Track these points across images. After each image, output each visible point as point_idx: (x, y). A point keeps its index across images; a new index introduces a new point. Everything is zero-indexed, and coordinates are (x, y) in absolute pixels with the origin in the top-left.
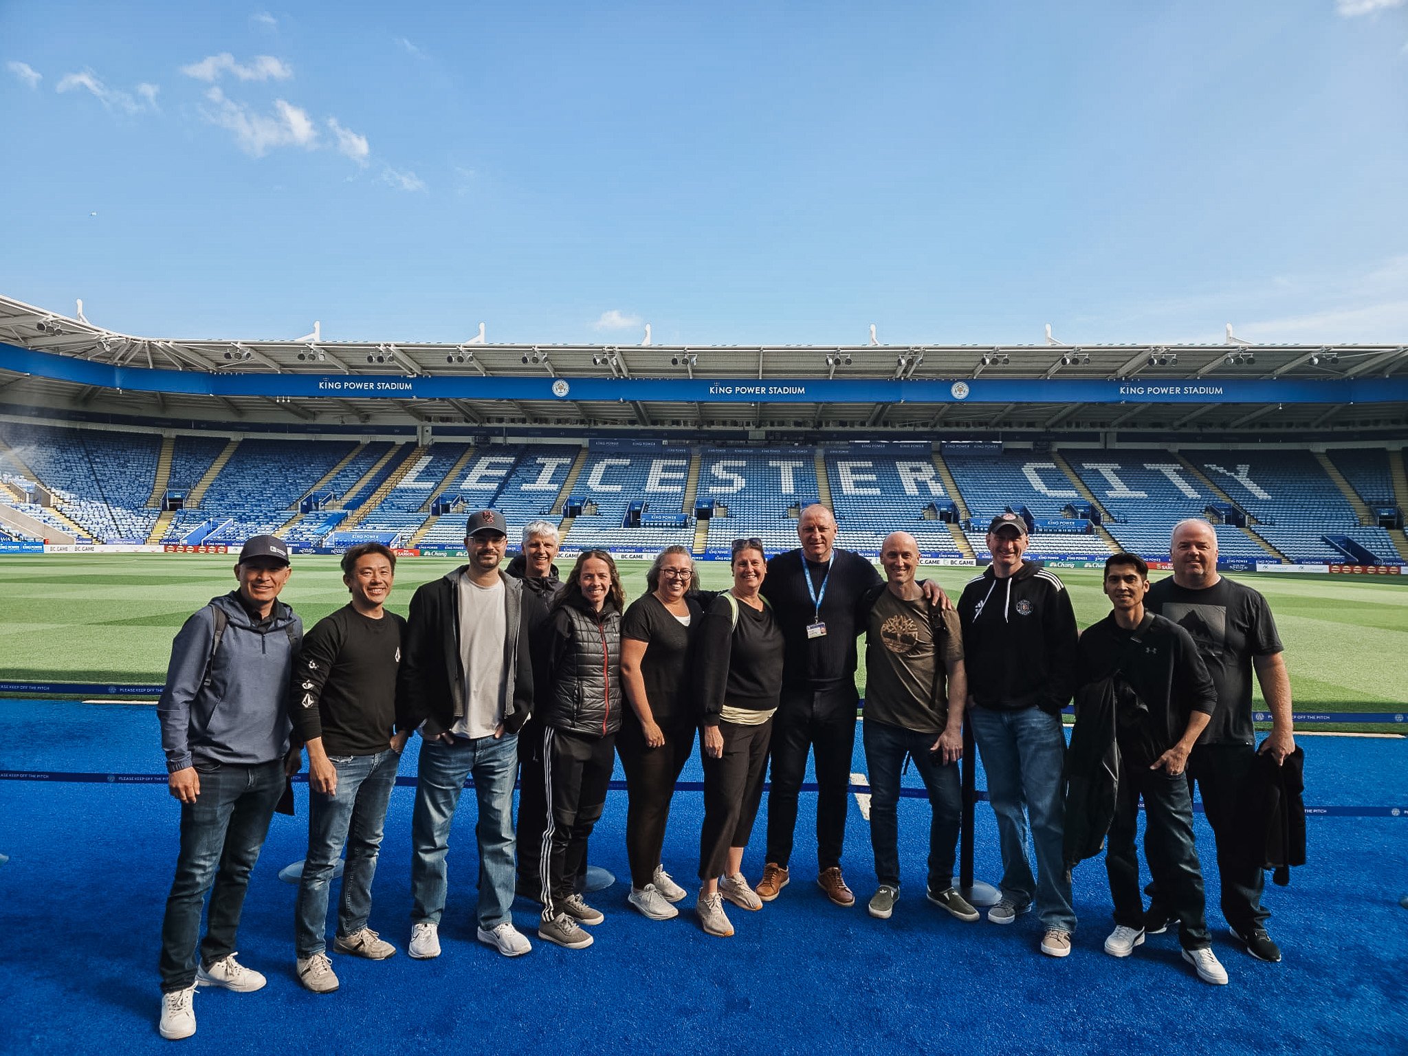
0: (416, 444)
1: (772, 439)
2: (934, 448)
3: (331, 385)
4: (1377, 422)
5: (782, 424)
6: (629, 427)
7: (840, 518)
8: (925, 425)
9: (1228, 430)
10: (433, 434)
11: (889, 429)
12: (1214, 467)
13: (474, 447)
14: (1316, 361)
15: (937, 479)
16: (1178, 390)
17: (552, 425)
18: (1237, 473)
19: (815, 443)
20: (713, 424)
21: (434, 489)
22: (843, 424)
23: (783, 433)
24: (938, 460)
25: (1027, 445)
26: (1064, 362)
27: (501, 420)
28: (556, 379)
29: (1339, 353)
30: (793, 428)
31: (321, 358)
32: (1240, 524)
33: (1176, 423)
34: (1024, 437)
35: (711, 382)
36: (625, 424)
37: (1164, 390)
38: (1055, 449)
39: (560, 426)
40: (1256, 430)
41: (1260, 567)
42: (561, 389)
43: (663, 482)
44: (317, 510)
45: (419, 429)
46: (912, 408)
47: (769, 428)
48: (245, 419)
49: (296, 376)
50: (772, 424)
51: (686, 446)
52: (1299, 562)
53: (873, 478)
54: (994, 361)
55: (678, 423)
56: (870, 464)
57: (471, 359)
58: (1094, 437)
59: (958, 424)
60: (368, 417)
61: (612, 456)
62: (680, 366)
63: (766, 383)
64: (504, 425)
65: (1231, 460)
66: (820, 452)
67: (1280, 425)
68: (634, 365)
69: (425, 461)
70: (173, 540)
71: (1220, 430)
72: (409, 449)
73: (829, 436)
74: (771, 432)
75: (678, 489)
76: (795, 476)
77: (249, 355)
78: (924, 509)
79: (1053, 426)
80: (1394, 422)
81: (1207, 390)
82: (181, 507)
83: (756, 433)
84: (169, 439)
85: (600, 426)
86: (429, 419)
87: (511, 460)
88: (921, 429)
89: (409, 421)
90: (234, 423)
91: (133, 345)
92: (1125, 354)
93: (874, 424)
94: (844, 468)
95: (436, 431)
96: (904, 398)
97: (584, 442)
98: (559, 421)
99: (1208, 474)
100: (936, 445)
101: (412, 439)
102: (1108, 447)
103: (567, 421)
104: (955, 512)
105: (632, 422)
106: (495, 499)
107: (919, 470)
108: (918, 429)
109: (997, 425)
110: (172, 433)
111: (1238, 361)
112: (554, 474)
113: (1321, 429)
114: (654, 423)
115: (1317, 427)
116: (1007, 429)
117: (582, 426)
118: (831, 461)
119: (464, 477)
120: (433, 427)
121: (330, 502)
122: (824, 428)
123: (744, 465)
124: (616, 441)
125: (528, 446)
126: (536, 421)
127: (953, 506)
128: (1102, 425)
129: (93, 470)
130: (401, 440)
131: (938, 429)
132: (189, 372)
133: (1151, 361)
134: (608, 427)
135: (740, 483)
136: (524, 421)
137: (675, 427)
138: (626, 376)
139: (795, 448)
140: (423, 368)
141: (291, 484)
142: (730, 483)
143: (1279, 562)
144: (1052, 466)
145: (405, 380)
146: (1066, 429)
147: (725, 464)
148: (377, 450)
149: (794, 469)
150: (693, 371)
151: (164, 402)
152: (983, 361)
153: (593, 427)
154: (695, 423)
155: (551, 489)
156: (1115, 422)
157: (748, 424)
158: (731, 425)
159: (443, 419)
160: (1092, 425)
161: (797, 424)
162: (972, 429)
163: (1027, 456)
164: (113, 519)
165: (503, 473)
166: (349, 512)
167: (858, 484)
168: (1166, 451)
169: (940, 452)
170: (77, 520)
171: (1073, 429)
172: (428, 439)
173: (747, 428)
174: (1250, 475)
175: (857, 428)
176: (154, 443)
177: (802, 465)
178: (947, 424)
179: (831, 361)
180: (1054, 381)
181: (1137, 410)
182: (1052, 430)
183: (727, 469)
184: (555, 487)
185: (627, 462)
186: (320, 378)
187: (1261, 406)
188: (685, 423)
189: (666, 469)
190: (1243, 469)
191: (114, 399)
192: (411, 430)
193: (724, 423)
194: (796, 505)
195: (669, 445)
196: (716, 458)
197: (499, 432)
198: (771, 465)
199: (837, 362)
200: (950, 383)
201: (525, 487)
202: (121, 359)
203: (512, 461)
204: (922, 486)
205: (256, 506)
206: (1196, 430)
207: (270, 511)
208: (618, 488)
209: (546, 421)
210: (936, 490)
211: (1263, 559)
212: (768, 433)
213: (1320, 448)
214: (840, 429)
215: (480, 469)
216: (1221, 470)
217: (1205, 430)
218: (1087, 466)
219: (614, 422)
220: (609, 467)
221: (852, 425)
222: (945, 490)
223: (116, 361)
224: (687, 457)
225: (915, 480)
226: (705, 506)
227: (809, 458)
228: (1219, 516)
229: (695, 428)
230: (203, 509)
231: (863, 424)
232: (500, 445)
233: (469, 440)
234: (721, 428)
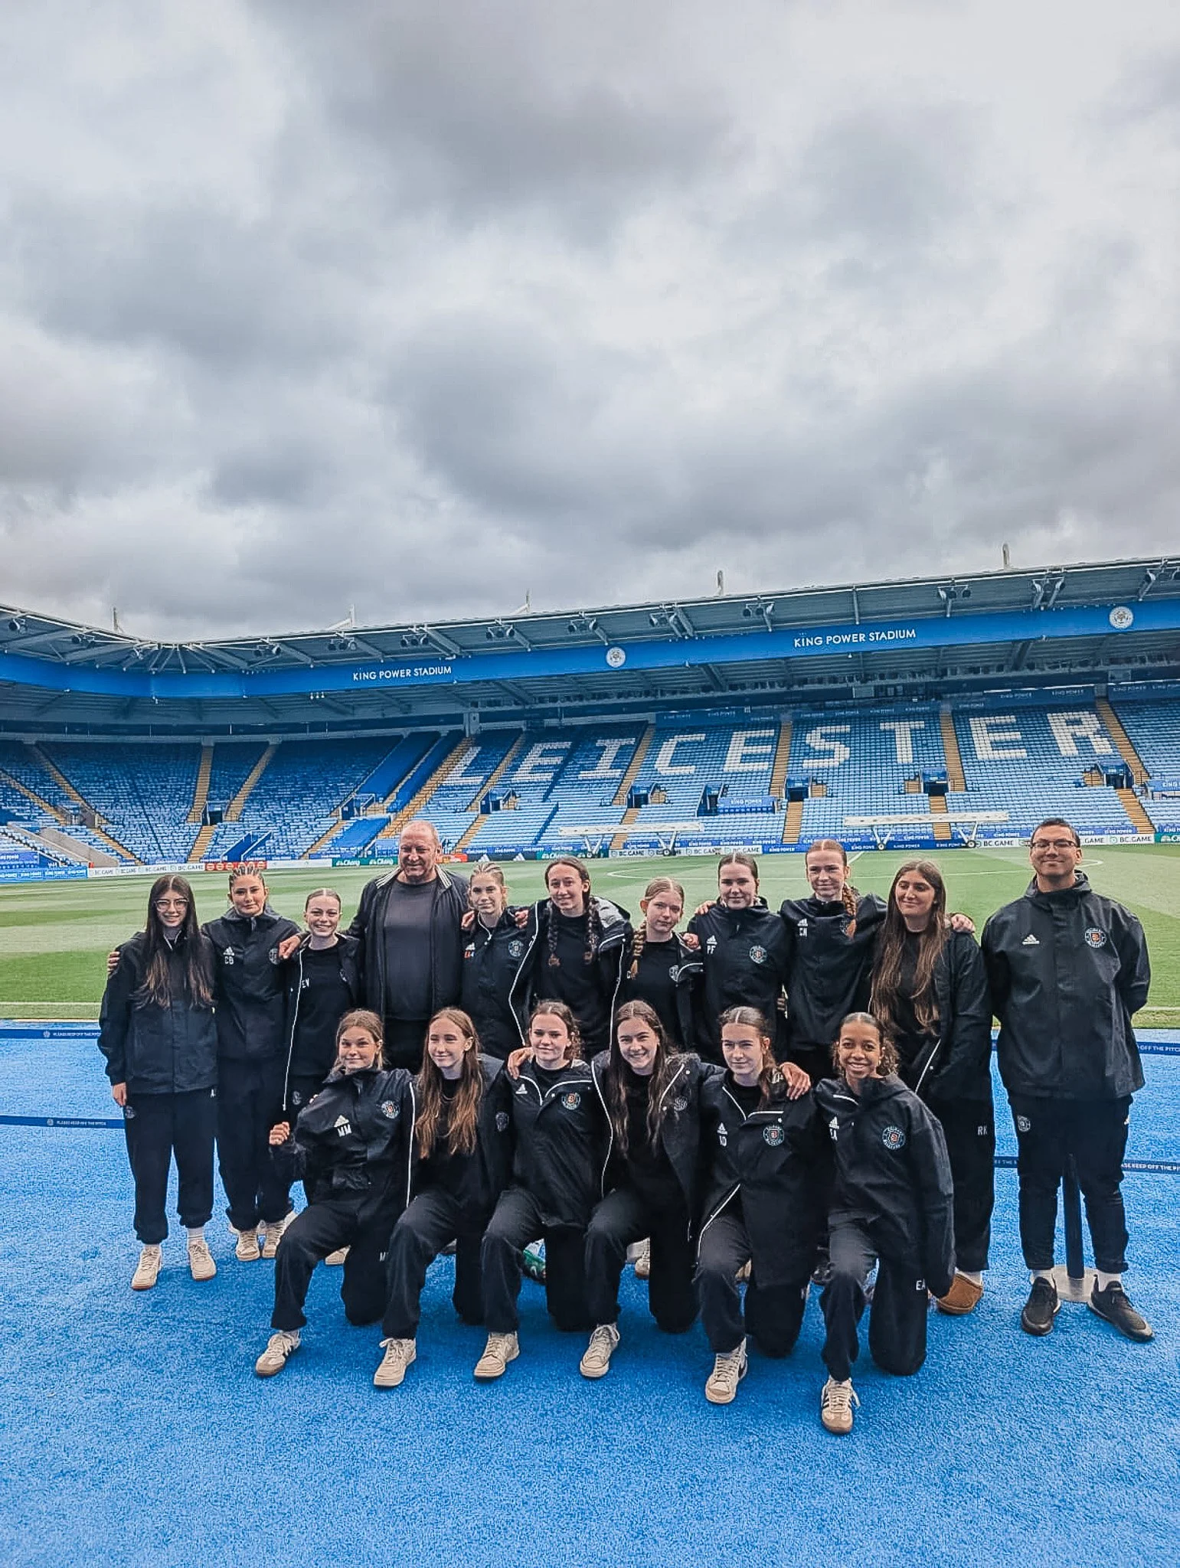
0: (462, 734)
1: (883, 696)
2: (1097, 693)
3: (365, 676)
5: (894, 675)
6: (703, 695)
7: (973, 791)
8: (1084, 664)
10: (481, 721)
11: (1037, 672)
13: (526, 732)
15: (1101, 732)
17: (614, 700)
19: (939, 697)
20: (806, 683)
21: (483, 785)
22: (974, 670)
24: (1104, 708)
27: (554, 700)
28: (610, 646)
30: (911, 680)
31: (352, 647)
35: (795, 633)
36: (698, 692)
39: (622, 700)
42: (616, 658)
43: (745, 758)
44: (359, 815)
45: (466, 717)
47: (878, 682)
48: (282, 720)
50: (882, 677)
51: (771, 713)
53: (1019, 735)
54: (1162, 577)
55: (762, 685)
56: (1012, 719)
57: (512, 633)
59: (1128, 660)
60: (409, 707)
61: (684, 731)
62: (754, 617)
64: (558, 704)
66: (946, 708)
68: (702, 622)
69: (474, 752)
70: (214, 857)
72: (457, 738)
73: (957, 687)
74: (882, 686)
75: (765, 766)
76: (914, 740)
77: (278, 650)
78: (1085, 772)
82: (221, 820)
83: (861, 690)
84: (207, 747)
85: (668, 697)
86: (476, 705)
87: (567, 745)
88: (1079, 670)
89: (455, 708)
90: (273, 725)
93: (1016, 668)
94: (978, 726)
95: (484, 718)
96: (1046, 633)
97: (650, 717)
98: (620, 696)
100: (1100, 689)
101: (456, 728)
103: (629, 694)
104: (1127, 774)
105: (706, 689)
106: (549, 791)
107: (1078, 722)
108: (1073, 670)
110: (209, 741)
112: (615, 757)
114: (733, 687)
117: (650, 699)
118: (961, 718)
119: (515, 768)
120: (480, 713)
121: (372, 806)
122: (949, 677)
123: (848, 730)
124: (688, 713)
125: (588, 726)
126: (593, 697)
127: (1125, 766)
129: (136, 786)
130: (444, 730)
131: (1092, 668)
134: (678, 696)
135: (842, 752)
136: (581, 698)
137: (759, 690)
138: (692, 635)
139: (916, 705)
140: (462, 648)
141: (331, 788)
142: (830, 754)
145: (443, 662)
147: (824, 731)
148: (420, 742)
149: (911, 731)
150: (773, 622)
151: (201, 707)
152: (1146, 579)
153: (660, 698)
154: (783, 684)
155: (612, 775)
157: (851, 680)
158: (830, 682)
159: (490, 704)
161: (914, 675)
162: (1149, 665)
164: (155, 837)
165: (557, 760)
166: (392, 816)
167: (996, 745)
169: (1106, 698)
172: (473, 726)
173: (849, 684)
175: (993, 674)
176: (194, 753)
177: (923, 726)
178: (1113, 661)
179: (943, 595)
183: (825, 737)
184: (618, 773)
185: (701, 737)
186: (353, 669)
188: (772, 685)
189: (749, 742)
191: (152, 709)
192: (458, 719)
193: (820, 681)
194: (916, 776)
195: (752, 714)
196: (810, 725)
197: (554, 713)
198: (882, 728)
199: (950, 595)
200: (1107, 609)
201: (583, 775)
202: (155, 666)
204: (1082, 742)
205: (296, 814)
207: (310, 820)
208: (691, 769)
209: (606, 696)
210: (1102, 746)
212: (878, 689)
214: (972, 676)
215: (533, 758)
219: (684, 691)
220: (679, 745)
221: (987, 670)
222: (1112, 745)
223: (151, 668)
224: (775, 725)
226: (800, 785)
227: (932, 717)
229: (784, 689)
230: (243, 821)
232: (555, 728)
233: (520, 724)
234: (817, 687)
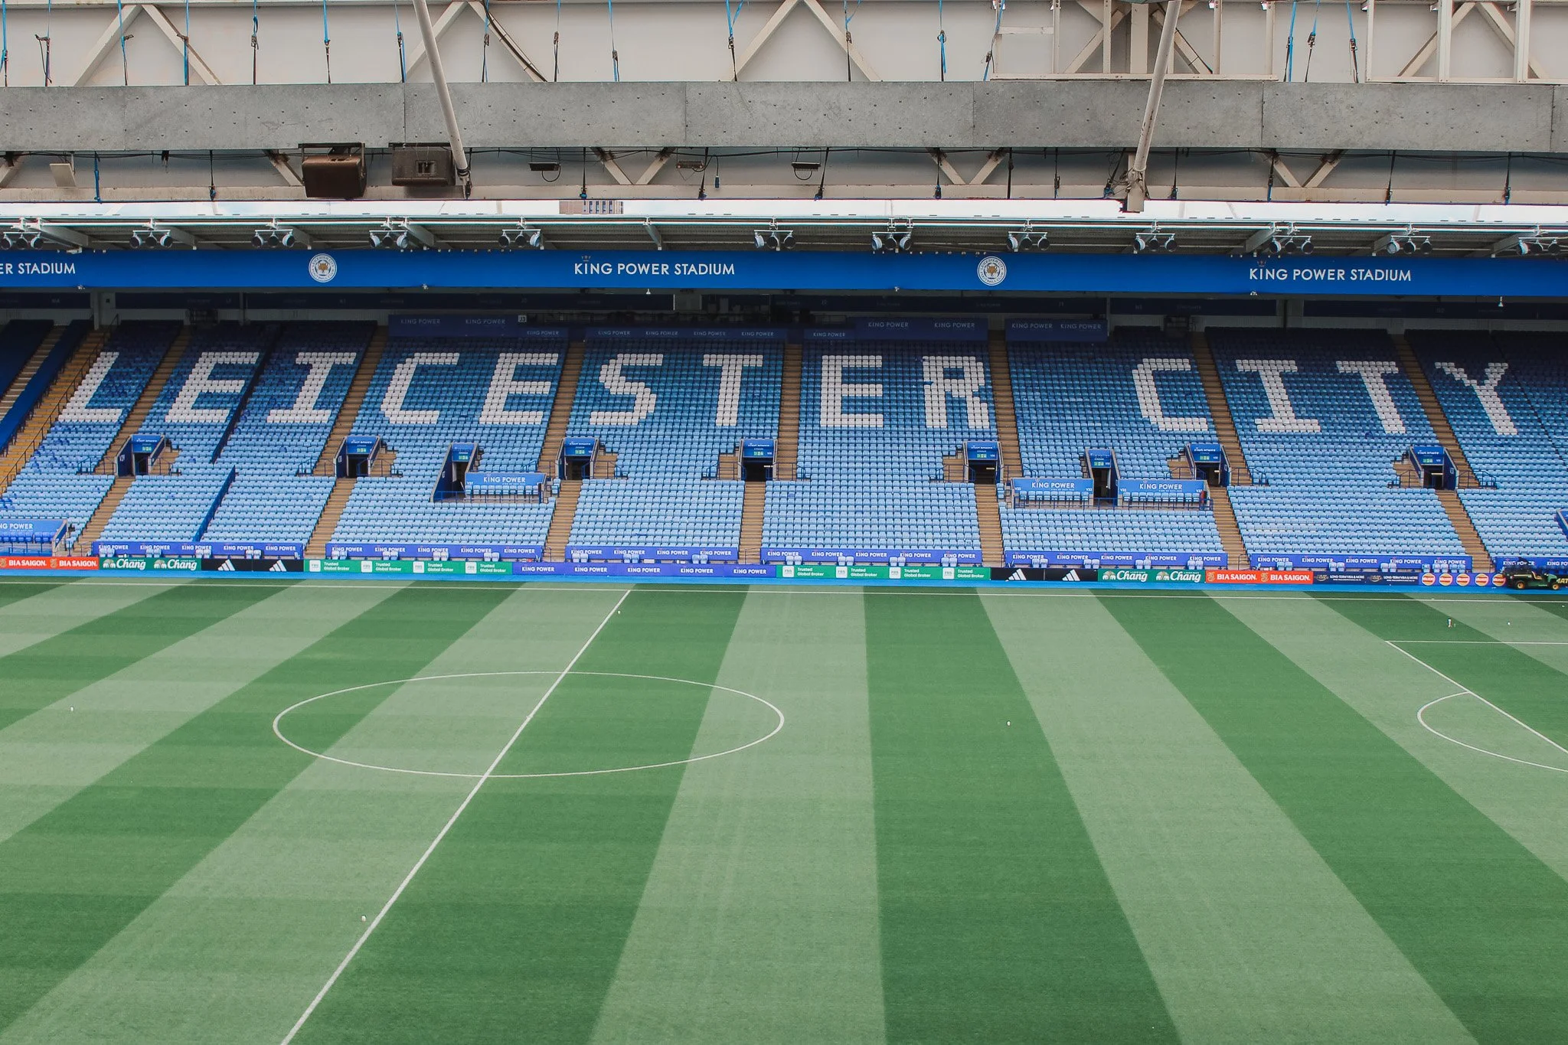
0: (89, 325)
1: (710, 310)
2: (997, 331)
10: (118, 304)
12: (1449, 368)
13: (187, 329)
15: (984, 393)
18: (1481, 379)
19: (789, 316)
21: (123, 425)
24: (995, 353)
32: (1446, 486)
35: (577, 255)
38: (1198, 329)
43: (512, 402)
45: (94, 297)
51: (558, 324)
53: (876, 390)
56: (876, 361)
61: (425, 346)
69: (108, 362)
73: (814, 304)
74: (712, 296)
75: (536, 418)
76: (744, 387)
83: (686, 299)
87: (251, 358)
94: (830, 369)
100: (998, 322)
101: (82, 314)
102: (1290, 325)
106: (224, 443)
107: (959, 373)
112: (325, 387)
119: (171, 396)
123: (656, 363)
125: (284, 325)
130: (62, 317)
135: (645, 402)
139: (756, 329)
142: (630, 403)
144: (1183, 365)
147: (624, 363)
148: (26, 337)
149: (747, 371)
155: (318, 420)
165: (236, 386)
167: (850, 405)
174: (1502, 383)
177: (760, 364)
183: (629, 373)
184: (326, 416)
185: (452, 359)
189: (520, 373)
190: (1497, 372)
194: (735, 449)
195: (528, 321)
196: (608, 350)
197: (232, 298)
198: (706, 363)
201: (276, 416)
203: (254, 361)
204: (957, 408)
208: (434, 417)
210: (979, 416)
212: (707, 299)
215: (199, 380)
216: (1460, 374)
220: (421, 370)
222: (993, 414)
224: (560, 345)
225: (948, 395)
226: (579, 454)
227: (773, 348)
232: (233, 324)
233: (179, 315)
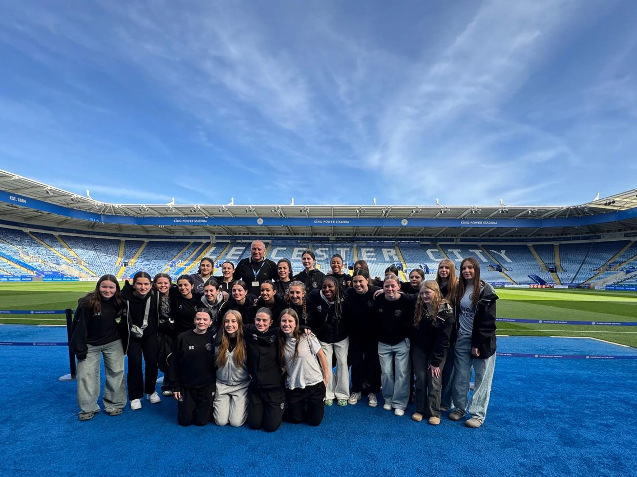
0: (210, 243)
1: (337, 241)
2: (396, 244)
3: (178, 221)
4: (551, 235)
5: (341, 235)
6: (286, 236)
8: (393, 235)
9: (499, 238)
10: (216, 239)
11: (380, 237)
12: (493, 251)
13: (230, 243)
14: (530, 212)
15: (396, 255)
16: (481, 223)
17: (258, 236)
18: (501, 253)
19: (353, 241)
20: (317, 235)
22: (363, 235)
23: (343, 238)
24: (397, 248)
25: (429, 243)
26: (441, 212)
27: (240, 234)
28: (258, 218)
29: (538, 209)
30: (346, 236)
31: (174, 211)
32: (501, 271)
33: (481, 235)
34: (428, 240)
35: (315, 219)
37: (476, 223)
38: (438, 244)
39: (261, 236)
40: (509, 238)
41: (506, 286)
42: (260, 222)
44: (175, 266)
45: (211, 237)
46: (388, 229)
47: (337, 236)
48: (150, 234)
49: (165, 218)
50: (338, 235)
51: (307, 243)
52: (520, 284)
53: (374, 254)
54: (416, 212)
55: (304, 234)
56: (372, 249)
57: (227, 211)
58: (452, 240)
59: (404, 235)
60: (192, 233)
61: (280, 246)
62: (303, 213)
63: (335, 219)
64: (241, 235)
65: (499, 248)
66: (355, 245)
67: (517, 236)
68: (286, 213)
69: (213, 249)
70: (125, 278)
71: (496, 238)
72: (208, 244)
73: (358, 239)
74: (338, 238)
76: (346, 254)
77: (148, 210)
79: (438, 236)
80: (557, 235)
81: (491, 223)
82: (128, 265)
83: (332, 238)
84: (123, 241)
85: (275, 236)
86: (215, 234)
87: (244, 248)
88: (391, 237)
89: (208, 234)
90: (146, 235)
91: (107, 207)
92: (463, 209)
93: (375, 235)
94: (363, 251)
95: (217, 238)
96: (385, 225)
97: (270, 241)
98: (261, 234)
99: (491, 253)
100: (396, 243)
101: (209, 241)
102: (457, 244)
103: (263, 234)
104: (402, 267)
105: (287, 234)
107: (390, 252)
109: (418, 235)
110: (124, 239)
111: (503, 212)
113: (532, 237)
114: (295, 234)
115: (530, 236)
116: (422, 237)
117: (269, 236)
118: (359, 248)
119: (227, 254)
120: (216, 236)
121: (180, 264)
122: (357, 236)
123: (328, 250)
124: (281, 241)
126: (252, 234)
128: (455, 236)
130: (204, 241)
131: (397, 237)
132: (128, 217)
133: (472, 212)
134: (278, 236)
135: (326, 256)
136: (248, 234)
137: (302, 236)
138: (284, 216)
139: (347, 244)
140: (211, 214)
141: (166, 257)
142: (322, 256)
143: (513, 284)
144: (437, 250)
145: (204, 219)
146: (442, 237)
147: (321, 249)
148: (196, 244)
149: (346, 251)
150: (308, 215)
151: (120, 228)
152: (413, 212)
153: (273, 236)
154: (310, 234)
156: (459, 235)
157: (329, 235)
158: (323, 235)
159: (219, 234)
160: (452, 236)
161: (347, 235)
162: (409, 237)
163: (428, 247)
164: (104, 270)
165: (241, 253)
166: (186, 267)
167: (368, 257)
168: (477, 245)
169: (398, 245)
170: (91, 270)
171: (445, 237)
172: (214, 241)
173: (329, 236)
174: (505, 254)
175: (369, 236)
176: (118, 242)
177: (349, 250)
178: (400, 235)
179: (358, 211)
180: (438, 219)
181: (467, 230)
182: (437, 237)
183: (321, 251)
185: (285, 249)
186: (174, 218)
187: (511, 228)
188: (306, 235)
189: (299, 251)
190: (503, 252)
191: (101, 227)
192: (208, 238)
193: (320, 234)
195: (301, 242)
196: (318, 247)
197: (239, 238)
198: (337, 249)
199: (360, 211)
200: (401, 219)
202: (103, 211)
204: (391, 257)
205: (154, 265)
206: (488, 238)
207: (158, 267)
209: (256, 234)
210: (396, 259)
211: (507, 283)
212: (336, 238)
213: (530, 244)
214: (362, 237)
215: (233, 252)
216: (496, 252)
217: (491, 238)
218: (449, 250)
219: (281, 234)
221: (367, 235)
222: (399, 259)
223: (101, 212)
225: (389, 255)
227: (351, 247)
228: (494, 268)
229: (310, 236)
231: (371, 235)
232: (240, 243)
233: (229, 241)
234: (320, 236)
